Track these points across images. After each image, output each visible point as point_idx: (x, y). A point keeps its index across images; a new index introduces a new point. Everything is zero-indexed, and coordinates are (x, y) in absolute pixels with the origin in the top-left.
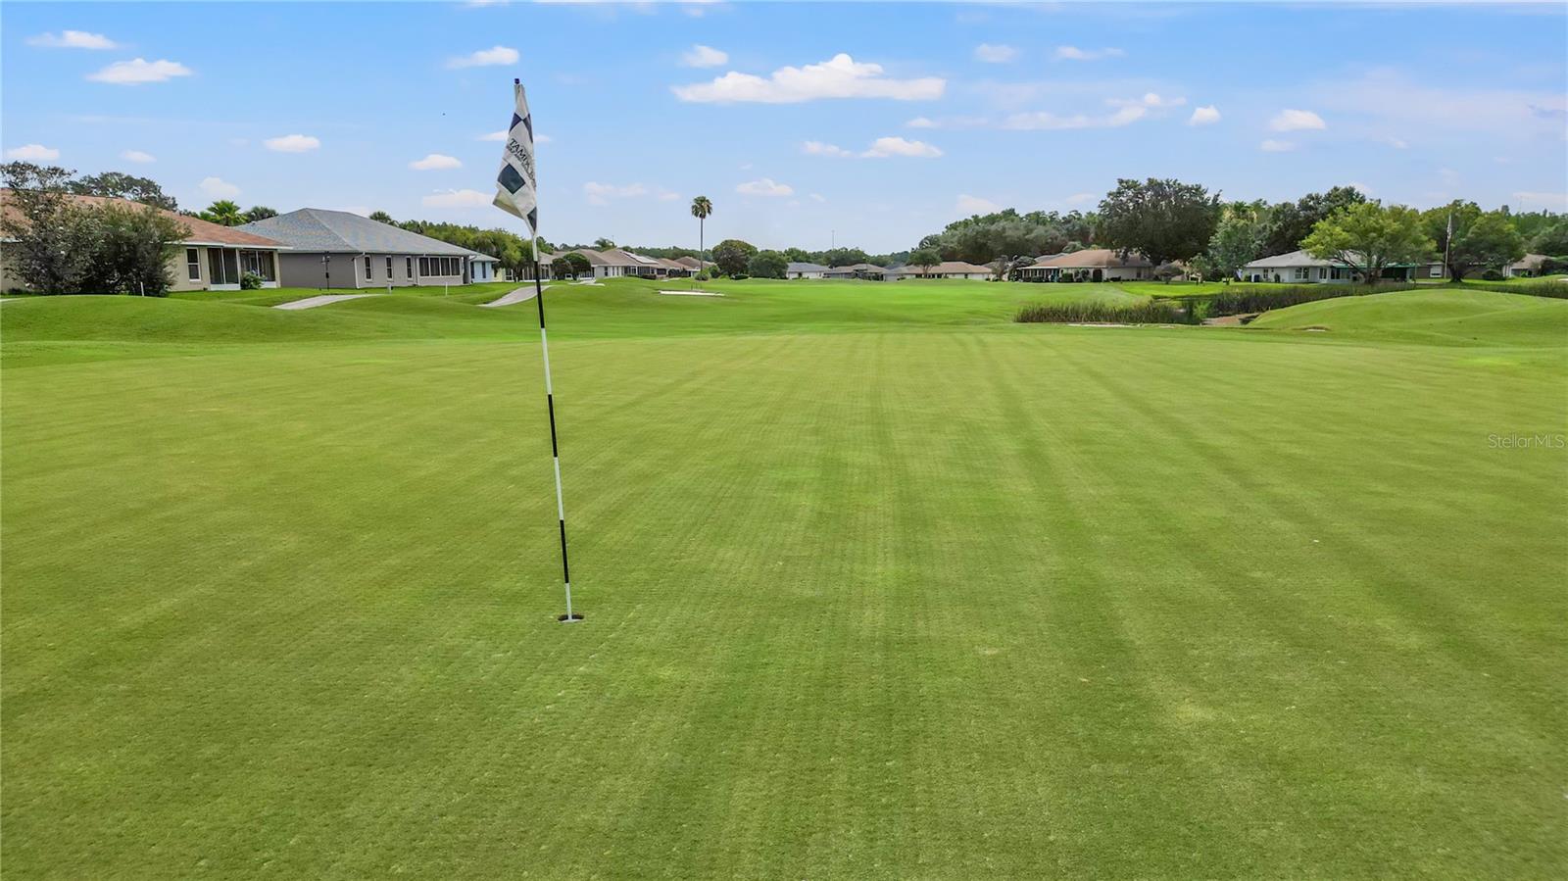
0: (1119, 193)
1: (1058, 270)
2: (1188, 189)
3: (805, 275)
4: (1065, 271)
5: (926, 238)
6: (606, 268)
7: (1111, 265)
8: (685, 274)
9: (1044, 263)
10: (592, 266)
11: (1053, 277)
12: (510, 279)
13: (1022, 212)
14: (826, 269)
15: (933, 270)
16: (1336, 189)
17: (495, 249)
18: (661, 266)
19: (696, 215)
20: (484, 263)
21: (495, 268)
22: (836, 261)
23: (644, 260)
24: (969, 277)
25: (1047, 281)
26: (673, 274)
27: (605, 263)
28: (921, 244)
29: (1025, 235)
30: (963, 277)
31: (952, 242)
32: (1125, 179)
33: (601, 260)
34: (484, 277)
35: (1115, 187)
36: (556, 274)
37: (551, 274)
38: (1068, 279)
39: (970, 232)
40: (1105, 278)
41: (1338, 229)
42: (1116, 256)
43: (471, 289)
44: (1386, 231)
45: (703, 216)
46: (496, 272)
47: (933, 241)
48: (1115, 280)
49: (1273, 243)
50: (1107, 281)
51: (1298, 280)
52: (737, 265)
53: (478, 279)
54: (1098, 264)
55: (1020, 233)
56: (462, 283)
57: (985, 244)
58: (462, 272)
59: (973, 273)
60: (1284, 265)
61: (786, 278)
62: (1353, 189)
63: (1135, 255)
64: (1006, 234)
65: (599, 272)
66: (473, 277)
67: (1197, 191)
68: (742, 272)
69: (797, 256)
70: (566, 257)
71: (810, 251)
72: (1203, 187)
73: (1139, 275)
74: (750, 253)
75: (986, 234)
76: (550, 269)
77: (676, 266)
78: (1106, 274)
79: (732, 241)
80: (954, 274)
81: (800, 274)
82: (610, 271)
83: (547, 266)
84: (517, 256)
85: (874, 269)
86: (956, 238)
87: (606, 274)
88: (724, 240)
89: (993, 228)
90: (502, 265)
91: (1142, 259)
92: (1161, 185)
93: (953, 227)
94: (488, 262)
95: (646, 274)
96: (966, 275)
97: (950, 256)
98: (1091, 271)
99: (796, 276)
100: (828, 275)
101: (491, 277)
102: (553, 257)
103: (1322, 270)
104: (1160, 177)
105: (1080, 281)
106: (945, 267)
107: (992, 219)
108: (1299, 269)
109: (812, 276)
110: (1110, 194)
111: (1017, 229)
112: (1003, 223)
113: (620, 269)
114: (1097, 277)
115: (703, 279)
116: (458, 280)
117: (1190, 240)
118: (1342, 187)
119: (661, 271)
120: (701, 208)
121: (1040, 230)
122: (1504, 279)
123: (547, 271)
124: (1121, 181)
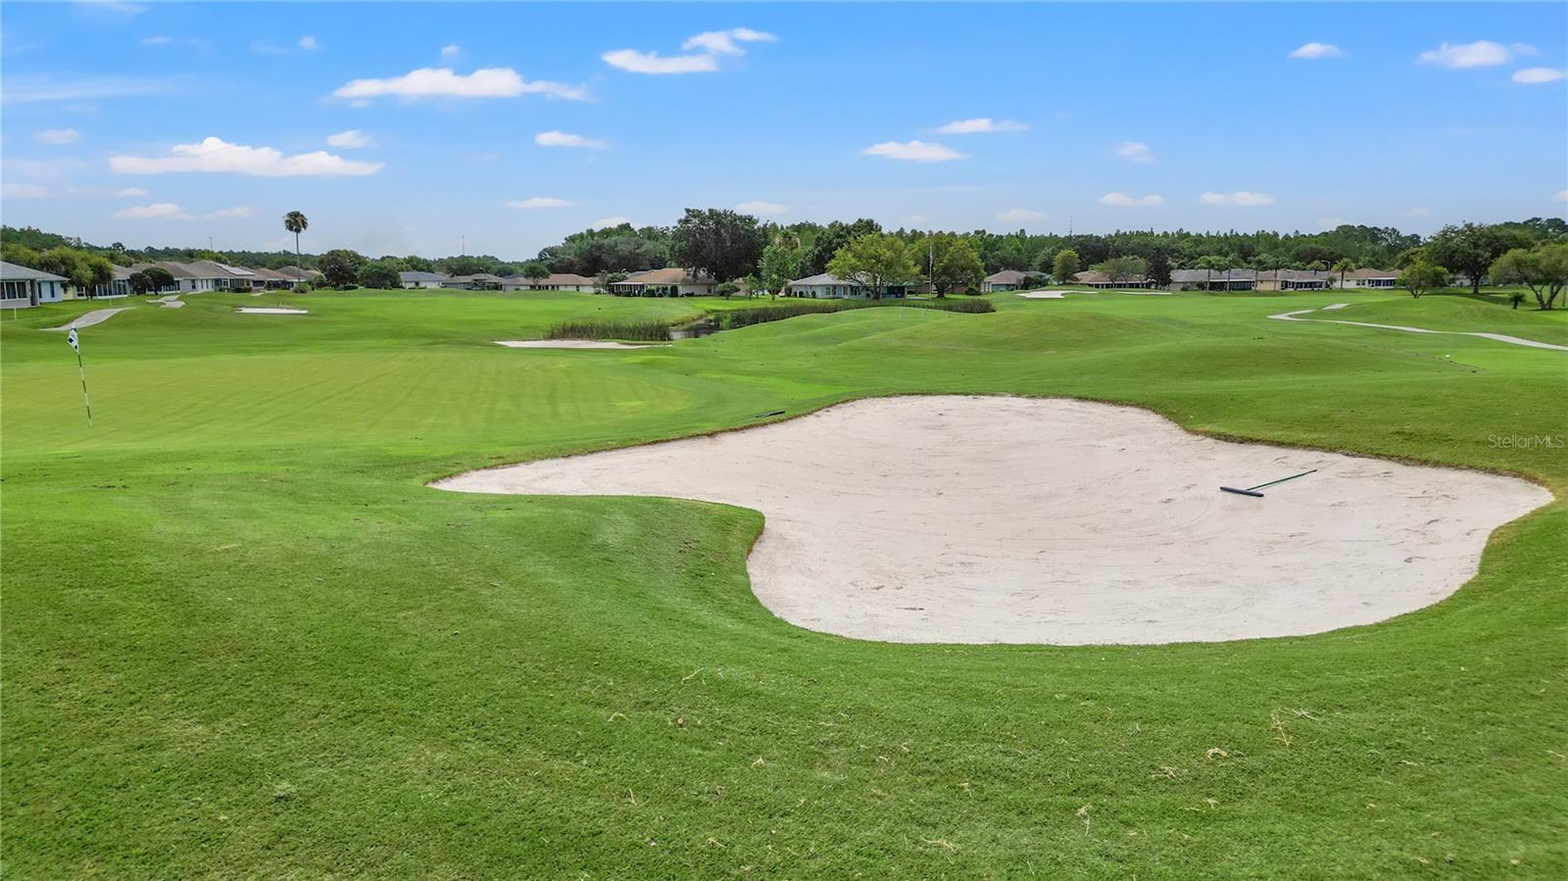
0: (687, 221)
1: (643, 286)
2: (741, 218)
3: (422, 285)
4: (649, 287)
5: (544, 250)
6: (193, 281)
7: (685, 282)
8: (285, 285)
9: (634, 279)
10: (176, 279)
11: (639, 292)
12: (82, 295)
13: (636, 226)
14: (446, 278)
15: (543, 282)
16: (860, 220)
17: (63, 269)
18: (258, 277)
19: (291, 229)
20: (52, 283)
21: (65, 286)
22: (457, 270)
23: (239, 272)
24: (581, 289)
25: (635, 295)
26: (272, 285)
27: (192, 276)
28: (540, 255)
29: (635, 249)
30: (575, 289)
31: (569, 255)
32: (692, 208)
33: (186, 272)
34: (53, 295)
35: (683, 215)
36: (135, 289)
37: (129, 289)
38: (651, 294)
39: (585, 245)
40: (680, 293)
41: (850, 255)
42: (688, 275)
43: (39, 313)
44: (882, 258)
45: (298, 231)
46: (65, 291)
47: (552, 252)
48: (688, 295)
49: (816, 264)
50: (683, 296)
51: (828, 296)
52: (346, 275)
53: (46, 297)
54: (676, 281)
55: (631, 248)
56: (30, 306)
57: (600, 257)
58: (29, 294)
59: (584, 285)
60: (817, 283)
61: (402, 287)
62: (872, 222)
63: (702, 273)
64: (619, 248)
65: (185, 286)
66: (41, 297)
67: (750, 220)
68: (352, 281)
69: (416, 265)
70: (146, 272)
71: (430, 257)
72: (755, 218)
73: (709, 291)
74: (359, 263)
75: (600, 247)
76: (127, 284)
77: (276, 276)
78: (681, 290)
79: (339, 251)
80: (566, 286)
81: (417, 284)
82: (198, 284)
83: (124, 281)
84: (89, 274)
85: (493, 279)
86: (572, 251)
87: (194, 287)
88: (330, 250)
89: (606, 242)
90: (72, 283)
91: (709, 277)
92: (719, 215)
93: (571, 239)
94: (57, 281)
95: (239, 287)
96: (578, 287)
97: (567, 268)
98: (669, 287)
99: (413, 285)
100: (445, 285)
101: (60, 295)
102: (132, 271)
103: (845, 287)
104: (720, 208)
105: (660, 296)
106: (554, 279)
107: (607, 233)
108: (827, 287)
109: (432, 286)
110: (680, 221)
111: (629, 243)
112: (615, 238)
113: (210, 282)
114: (674, 293)
115: (302, 292)
116: (26, 303)
117: (746, 262)
118: (865, 218)
119: (257, 283)
120: (296, 222)
121: (649, 245)
122: (980, 295)
123: (124, 286)
124: (688, 211)
